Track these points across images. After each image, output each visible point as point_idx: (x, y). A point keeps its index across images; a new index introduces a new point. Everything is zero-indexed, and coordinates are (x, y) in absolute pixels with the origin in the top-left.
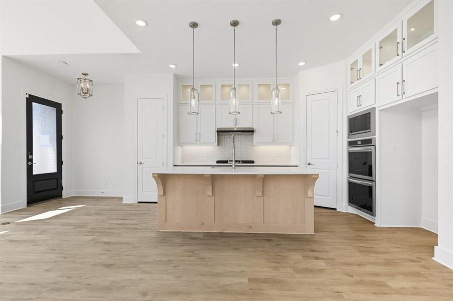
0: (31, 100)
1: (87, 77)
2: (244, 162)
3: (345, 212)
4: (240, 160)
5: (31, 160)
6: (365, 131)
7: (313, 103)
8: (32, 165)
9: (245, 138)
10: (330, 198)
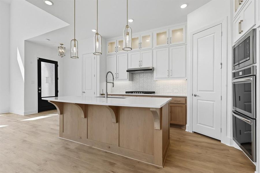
0: (40, 60)
1: (63, 46)
2: (143, 92)
3: (229, 145)
4: (137, 91)
5: (40, 90)
6: (245, 60)
7: (199, 39)
8: (41, 92)
9: (150, 75)
10: (214, 129)
